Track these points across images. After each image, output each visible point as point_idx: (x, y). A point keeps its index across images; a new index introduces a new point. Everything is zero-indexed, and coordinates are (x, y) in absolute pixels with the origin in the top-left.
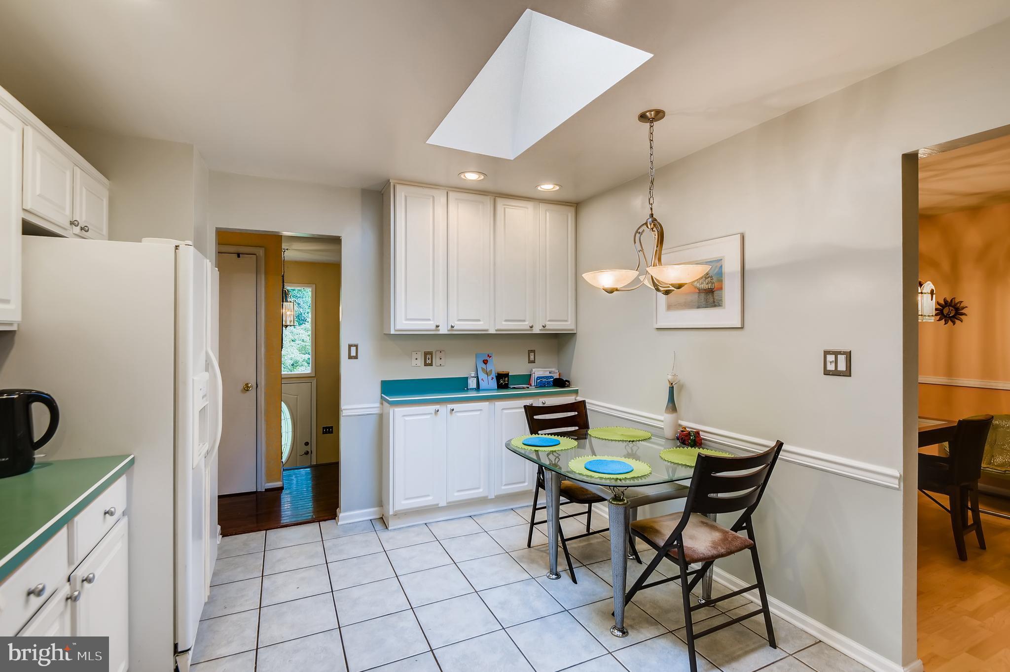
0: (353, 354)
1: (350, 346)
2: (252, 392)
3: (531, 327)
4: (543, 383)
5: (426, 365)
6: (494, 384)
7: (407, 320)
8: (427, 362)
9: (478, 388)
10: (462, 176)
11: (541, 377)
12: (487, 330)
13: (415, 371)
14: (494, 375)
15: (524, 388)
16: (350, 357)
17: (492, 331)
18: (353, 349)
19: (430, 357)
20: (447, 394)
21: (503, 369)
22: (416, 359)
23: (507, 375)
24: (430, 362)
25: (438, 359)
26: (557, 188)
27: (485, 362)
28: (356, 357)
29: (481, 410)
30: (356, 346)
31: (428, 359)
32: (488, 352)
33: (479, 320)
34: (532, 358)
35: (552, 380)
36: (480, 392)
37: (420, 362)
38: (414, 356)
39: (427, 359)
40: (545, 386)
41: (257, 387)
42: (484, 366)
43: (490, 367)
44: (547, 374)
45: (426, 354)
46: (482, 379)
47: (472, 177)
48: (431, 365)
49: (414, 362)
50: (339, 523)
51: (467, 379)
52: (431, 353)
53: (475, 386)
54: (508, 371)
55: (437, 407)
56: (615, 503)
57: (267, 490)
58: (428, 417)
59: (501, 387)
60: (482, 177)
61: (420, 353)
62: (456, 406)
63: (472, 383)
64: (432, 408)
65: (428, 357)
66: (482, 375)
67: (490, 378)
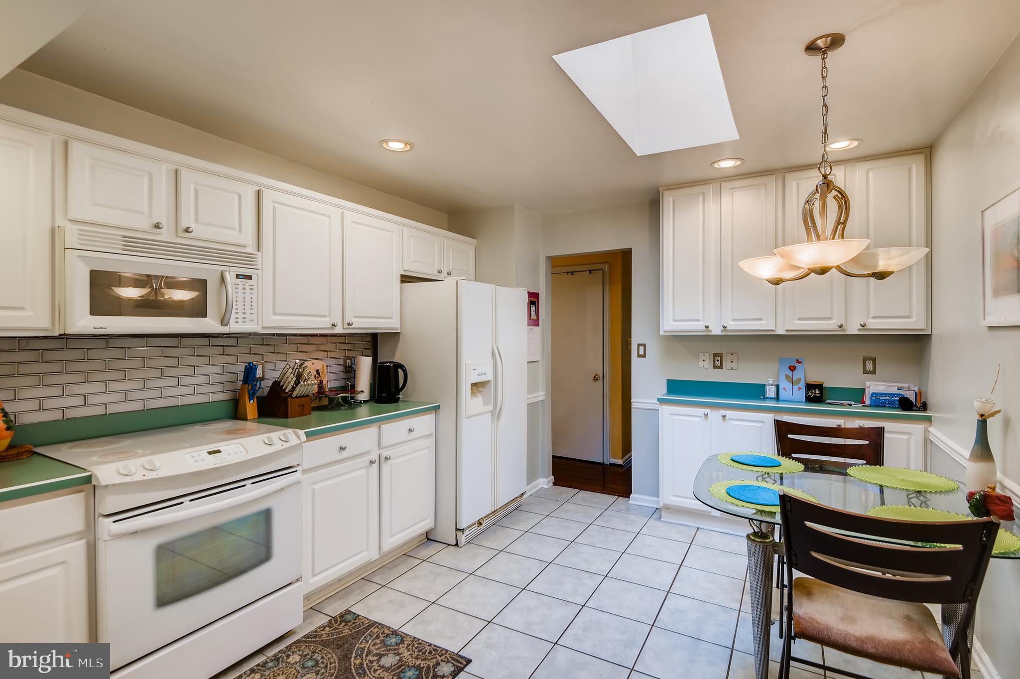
0: (641, 353)
1: (639, 345)
2: (600, 381)
3: (841, 326)
4: (879, 401)
5: (715, 367)
6: (801, 395)
7: (675, 321)
8: (716, 365)
9: (777, 398)
10: (715, 166)
11: (880, 393)
12: (773, 331)
13: (703, 372)
14: (802, 385)
15: (842, 405)
16: (639, 356)
17: (781, 331)
18: (642, 348)
19: (719, 359)
20: (725, 399)
21: (814, 379)
22: (704, 361)
23: (820, 386)
24: (719, 365)
25: (729, 362)
26: (856, 143)
27: (792, 368)
28: (644, 356)
29: (763, 422)
30: (645, 346)
31: (718, 361)
32: (797, 357)
33: (761, 320)
34: (869, 366)
35: (898, 399)
36: (780, 403)
37: (708, 364)
38: (701, 357)
39: (716, 361)
40: (885, 406)
41: (603, 378)
42: (790, 373)
43: (798, 374)
44: (894, 390)
45: (715, 355)
46: (784, 388)
47: (727, 164)
48: (721, 367)
49: (701, 364)
50: (629, 502)
51: (764, 386)
52: (721, 355)
53: (773, 395)
54: (823, 381)
55: (708, 411)
56: (759, 540)
57: (611, 464)
58: (697, 419)
59: (809, 400)
60: (739, 163)
61: (708, 354)
62: (729, 413)
63: (771, 392)
64: (701, 411)
65: (716, 359)
66: (784, 384)
67: (796, 387)
